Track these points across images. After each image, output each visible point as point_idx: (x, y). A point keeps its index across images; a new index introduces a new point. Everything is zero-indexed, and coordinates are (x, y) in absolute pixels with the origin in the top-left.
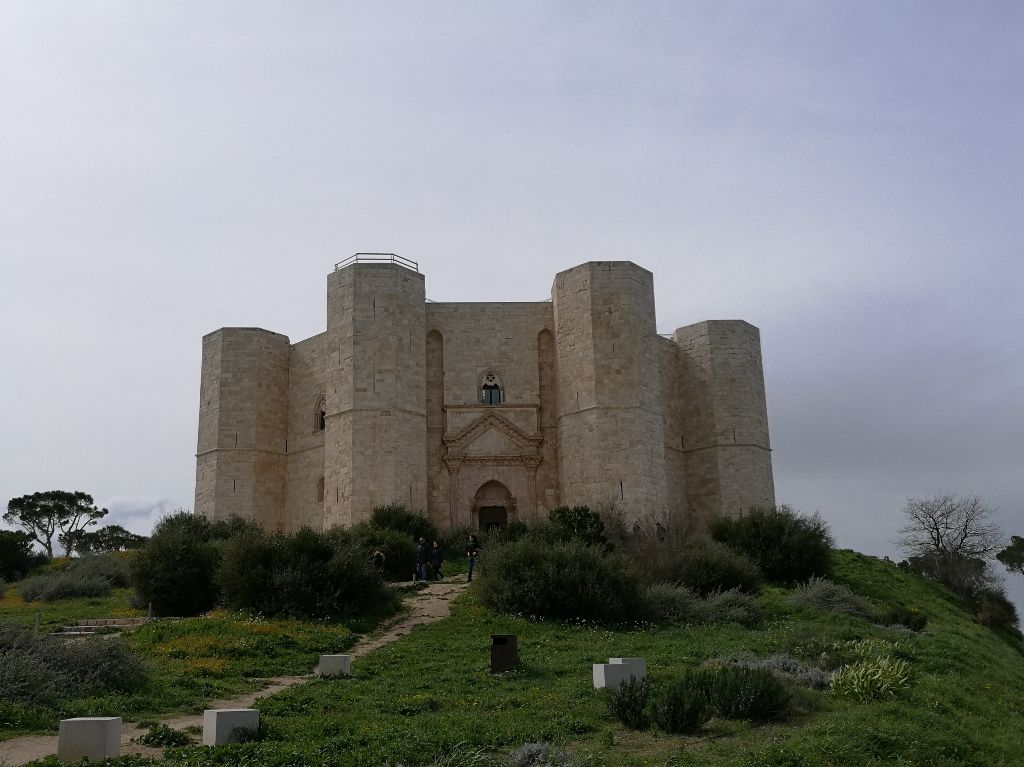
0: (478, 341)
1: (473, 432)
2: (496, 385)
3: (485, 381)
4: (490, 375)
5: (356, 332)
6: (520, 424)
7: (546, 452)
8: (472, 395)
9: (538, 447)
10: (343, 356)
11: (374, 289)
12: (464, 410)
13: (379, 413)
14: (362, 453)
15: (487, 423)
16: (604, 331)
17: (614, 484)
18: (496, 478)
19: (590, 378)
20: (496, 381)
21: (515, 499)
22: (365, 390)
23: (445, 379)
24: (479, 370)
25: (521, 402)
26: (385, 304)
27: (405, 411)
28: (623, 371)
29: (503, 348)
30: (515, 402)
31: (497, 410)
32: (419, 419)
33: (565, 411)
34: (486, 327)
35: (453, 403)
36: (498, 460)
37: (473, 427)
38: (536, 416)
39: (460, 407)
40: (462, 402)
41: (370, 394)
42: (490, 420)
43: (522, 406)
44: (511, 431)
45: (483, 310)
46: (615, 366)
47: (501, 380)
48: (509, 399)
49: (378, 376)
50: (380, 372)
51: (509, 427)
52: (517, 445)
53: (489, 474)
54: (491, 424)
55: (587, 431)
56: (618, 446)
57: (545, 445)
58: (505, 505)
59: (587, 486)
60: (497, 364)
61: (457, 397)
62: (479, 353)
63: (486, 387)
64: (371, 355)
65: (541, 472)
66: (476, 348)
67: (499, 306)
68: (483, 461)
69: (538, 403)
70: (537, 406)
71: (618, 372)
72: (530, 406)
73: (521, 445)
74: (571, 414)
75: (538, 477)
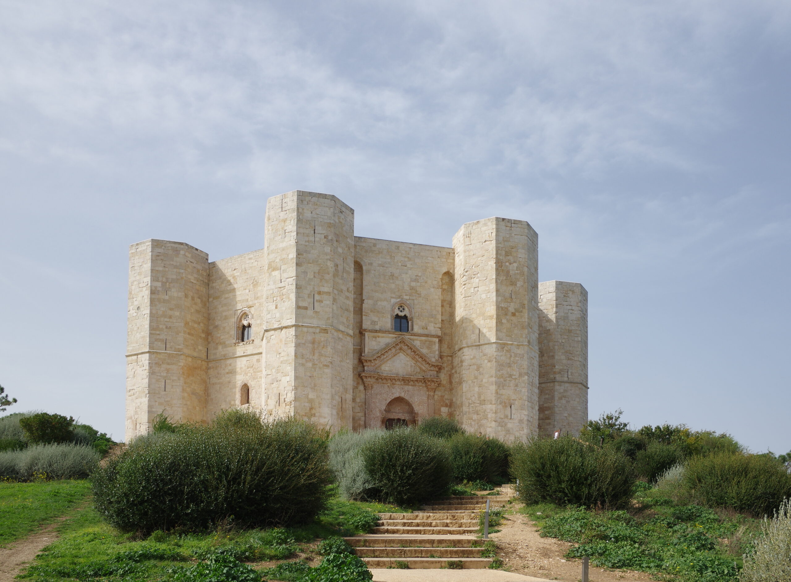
0: (392, 275)
1: (386, 354)
2: (405, 315)
3: (397, 312)
4: (401, 307)
5: (299, 254)
6: (424, 351)
7: (443, 377)
8: (387, 322)
9: (437, 372)
10: (285, 275)
11: (315, 216)
12: (380, 334)
13: (318, 330)
14: (303, 365)
15: (398, 347)
16: (505, 278)
17: (506, 406)
18: (402, 395)
19: (491, 317)
20: (406, 312)
21: (417, 414)
22: (306, 308)
23: (364, 306)
24: (393, 301)
25: (426, 332)
26: (324, 232)
27: (338, 330)
28: (517, 314)
29: (413, 284)
30: (421, 331)
31: (407, 337)
32: (349, 339)
33: (467, 344)
34: (400, 264)
35: (370, 327)
36: (406, 381)
37: (386, 349)
38: (437, 345)
39: (376, 331)
40: (377, 327)
41: (310, 312)
42: (400, 345)
43: (427, 336)
44: (417, 357)
45: (398, 248)
46: (512, 309)
47: (410, 312)
48: (416, 329)
49: (317, 297)
50: (319, 293)
51: (415, 353)
52: (420, 368)
53: (397, 392)
54: (401, 349)
55: (486, 361)
56: (511, 376)
57: (442, 371)
58: (407, 418)
59: (484, 406)
60: (407, 297)
61: (374, 323)
62: (393, 286)
63: (397, 316)
64: (312, 277)
65: (439, 393)
66: (391, 281)
67: (411, 246)
68: (392, 380)
69: (440, 334)
70: (438, 337)
71: (514, 314)
72: (433, 336)
73: (424, 368)
74: (473, 346)
75: (436, 397)
